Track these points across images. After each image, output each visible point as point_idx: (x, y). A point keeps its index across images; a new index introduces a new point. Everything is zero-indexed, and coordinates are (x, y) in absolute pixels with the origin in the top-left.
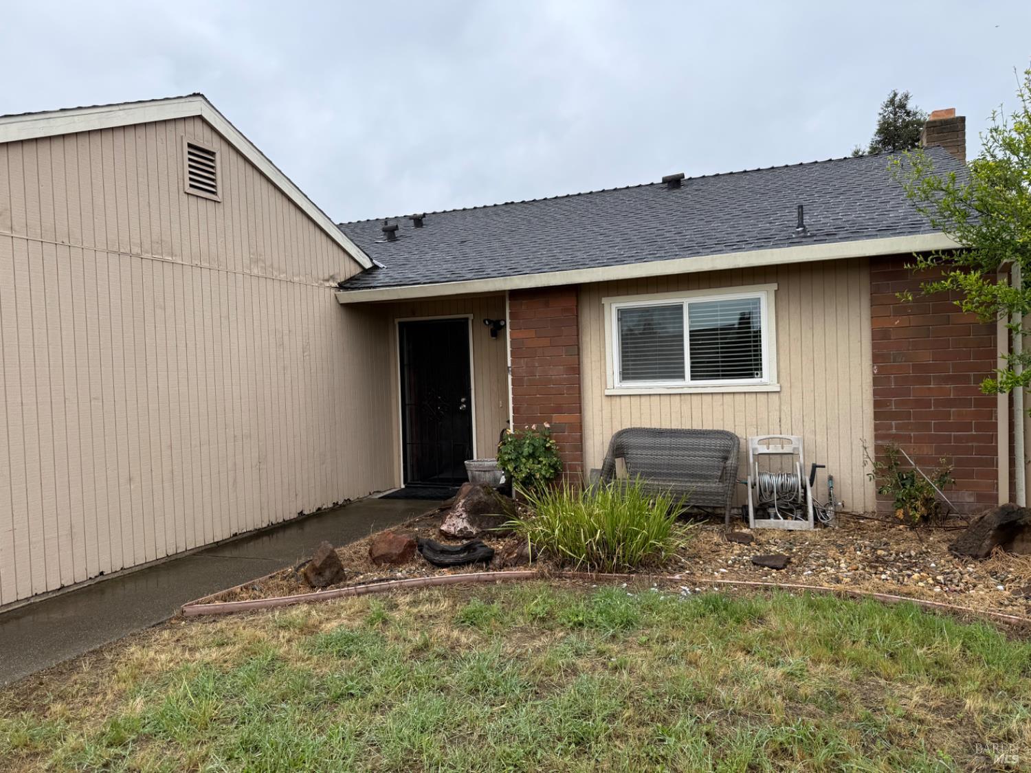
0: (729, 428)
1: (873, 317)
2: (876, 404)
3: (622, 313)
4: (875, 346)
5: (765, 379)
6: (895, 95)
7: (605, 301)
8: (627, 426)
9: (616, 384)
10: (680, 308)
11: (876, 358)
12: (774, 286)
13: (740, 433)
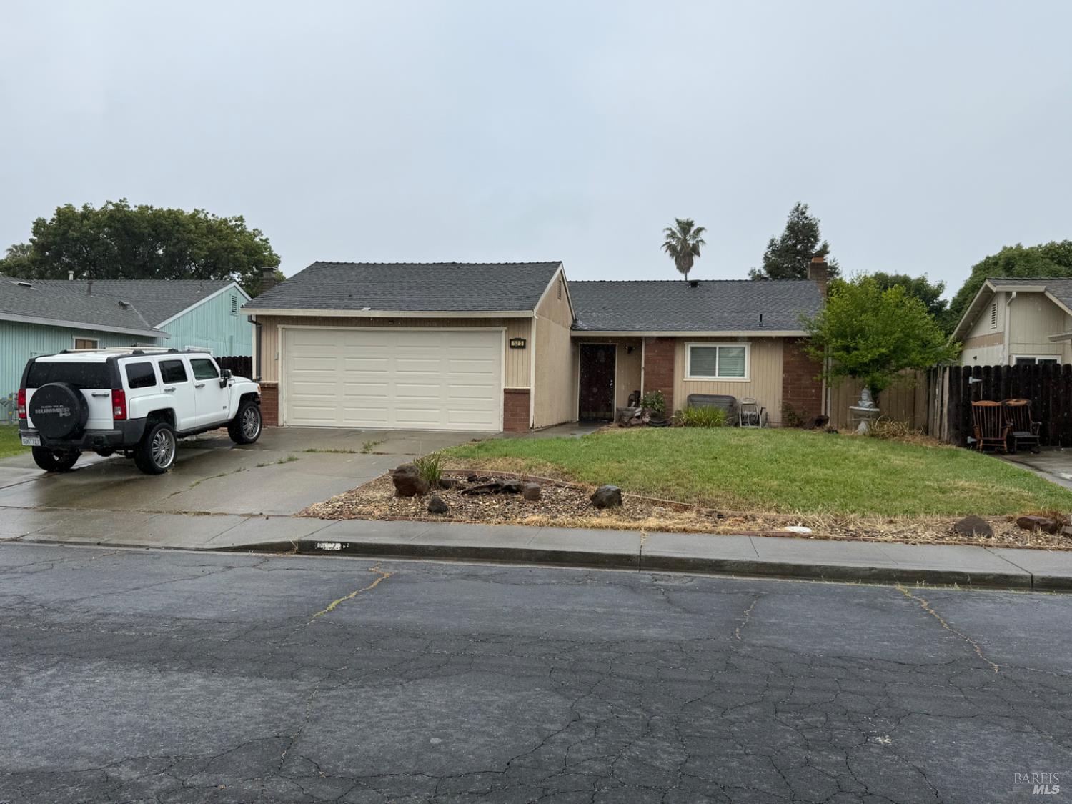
0: (731, 395)
1: (784, 357)
2: (784, 387)
3: (692, 349)
4: (784, 367)
5: (745, 377)
6: (799, 205)
7: (685, 343)
8: (691, 393)
9: (688, 377)
10: (715, 348)
11: (784, 371)
12: (750, 343)
13: (735, 396)
